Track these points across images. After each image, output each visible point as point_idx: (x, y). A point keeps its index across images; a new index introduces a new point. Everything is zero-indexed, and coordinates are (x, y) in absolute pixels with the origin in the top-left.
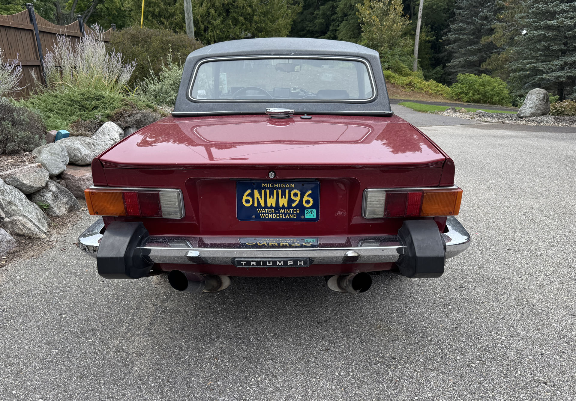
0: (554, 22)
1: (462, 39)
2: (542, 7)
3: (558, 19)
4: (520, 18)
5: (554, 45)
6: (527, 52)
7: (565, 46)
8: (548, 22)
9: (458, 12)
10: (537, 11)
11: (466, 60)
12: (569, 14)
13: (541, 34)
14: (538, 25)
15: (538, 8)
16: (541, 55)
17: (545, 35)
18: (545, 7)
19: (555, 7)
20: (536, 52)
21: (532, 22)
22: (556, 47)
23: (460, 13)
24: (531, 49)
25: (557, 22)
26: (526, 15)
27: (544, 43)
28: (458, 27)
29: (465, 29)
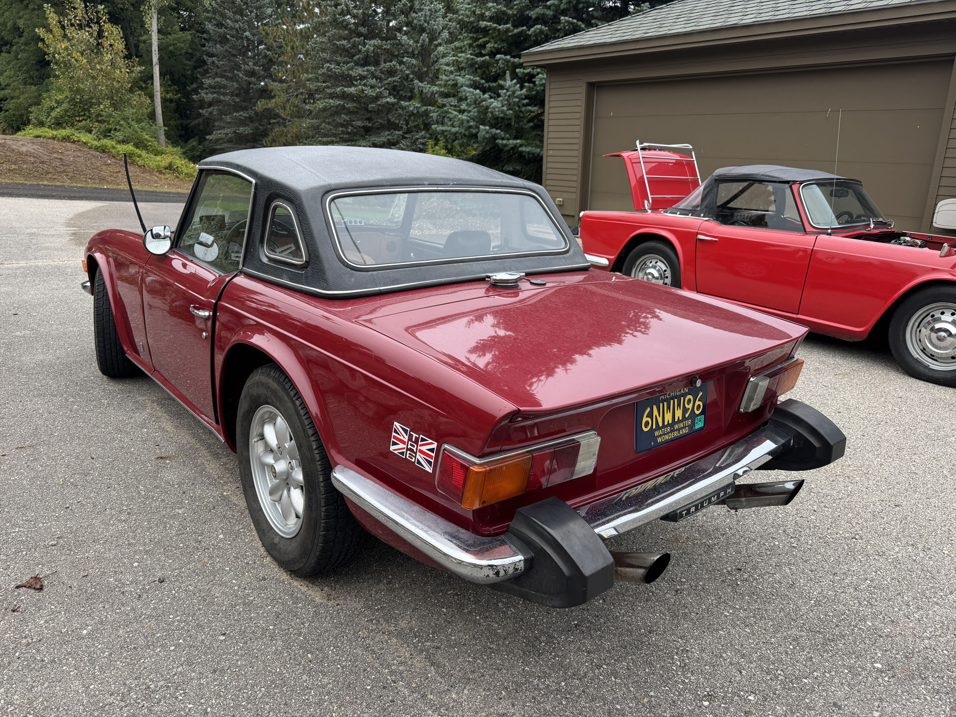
0: (352, 90)
1: (223, 100)
2: (334, 68)
3: (356, 86)
4: (308, 81)
5: (357, 120)
6: (325, 127)
7: (369, 123)
8: (346, 89)
9: (210, 60)
10: (329, 73)
11: (235, 132)
12: (368, 81)
13: (340, 104)
14: (334, 93)
15: (329, 69)
16: (343, 132)
17: (344, 105)
18: (338, 69)
19: (349, 70)
20: (336, 127)
21: (325, 87)
22: (359, 123)
23: (213, 62)
24: (329, 123)
25: (356, 90)
26: (315, 77)
27: (345, 116)
28: (215, 83)
29: (225, 87)
